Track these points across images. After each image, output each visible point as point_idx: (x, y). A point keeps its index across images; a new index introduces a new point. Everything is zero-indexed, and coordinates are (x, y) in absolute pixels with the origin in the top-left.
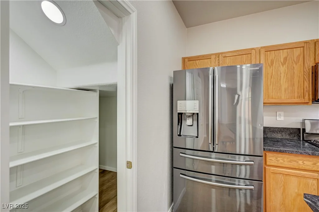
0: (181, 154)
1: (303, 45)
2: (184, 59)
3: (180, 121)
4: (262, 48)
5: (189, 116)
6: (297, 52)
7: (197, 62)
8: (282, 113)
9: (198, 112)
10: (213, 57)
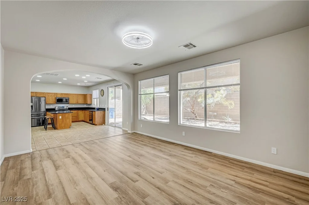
4: (47, 93)
6: (53, 94)
9: (32, 105)
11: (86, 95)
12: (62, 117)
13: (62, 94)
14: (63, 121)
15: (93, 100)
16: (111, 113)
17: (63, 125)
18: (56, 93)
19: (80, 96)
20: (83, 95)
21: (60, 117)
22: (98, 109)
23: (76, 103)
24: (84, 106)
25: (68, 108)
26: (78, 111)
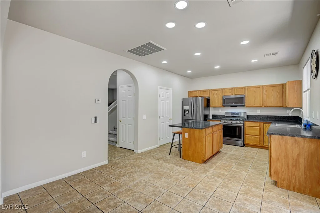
0: (184, 121)
1: (221, 90)
2: (189, 91)
3: (185, 112)
4: (211, 89)
6: (220, 92)
7: (193, 93)
8: (221, 110)
10: (197, 92)
11: (286, 84)
12: (189, 135)
13: (232, 88)
14: (190, 144)
15: (304, 95)
18: (224, 89)
19: (272, 88)
20: (279, 85)
21: (186, 135)
23: (260, 104)
24: (286, 112)
25: (248, 115)
26: (263, 124)
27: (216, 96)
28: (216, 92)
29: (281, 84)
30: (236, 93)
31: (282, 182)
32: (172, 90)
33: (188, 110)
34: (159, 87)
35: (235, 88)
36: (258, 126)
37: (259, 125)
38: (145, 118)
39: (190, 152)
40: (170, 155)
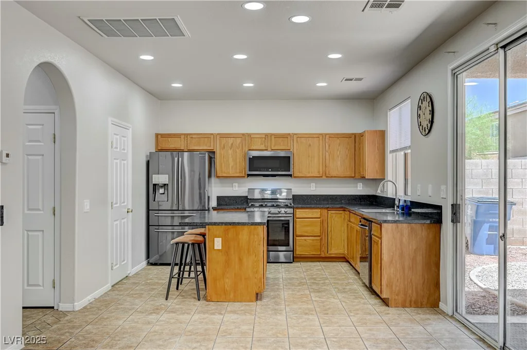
0: (155, 215)
1: (241, 136)
2: (157, 135)
3: (154, 190)
4: (218, 134)
5: (162, 187)
6: (239, 140)
7: (169, 139)
8: (237, 184)
9: (167, 183)
10: (183, 137)
11: (362, 135)
12: (224, 243)
13: (266, 135)
14: (228, 263)
15: (390, 158)
16: (486, 226)
17: (228, 282)
18: (249, 135)
19: (338, 141)
20: (349, 136)
21: (218, 243)
22: (410, 209)
23: (319, 172)
24: (357, 187)
25: (294, 196)
26: (326, 211)
27: (230, 152)
28: (231, 141)
29: (353, 134)
30: (275, 146)
31: (397, 297)
32: (131, 129)
33: (165, 186)
34: (110, 119)
35: (272, 135)
36: (319, 216)
37: (321, 214)
38: (88, 207)
39: (227, 280)
40: (170, 301)
